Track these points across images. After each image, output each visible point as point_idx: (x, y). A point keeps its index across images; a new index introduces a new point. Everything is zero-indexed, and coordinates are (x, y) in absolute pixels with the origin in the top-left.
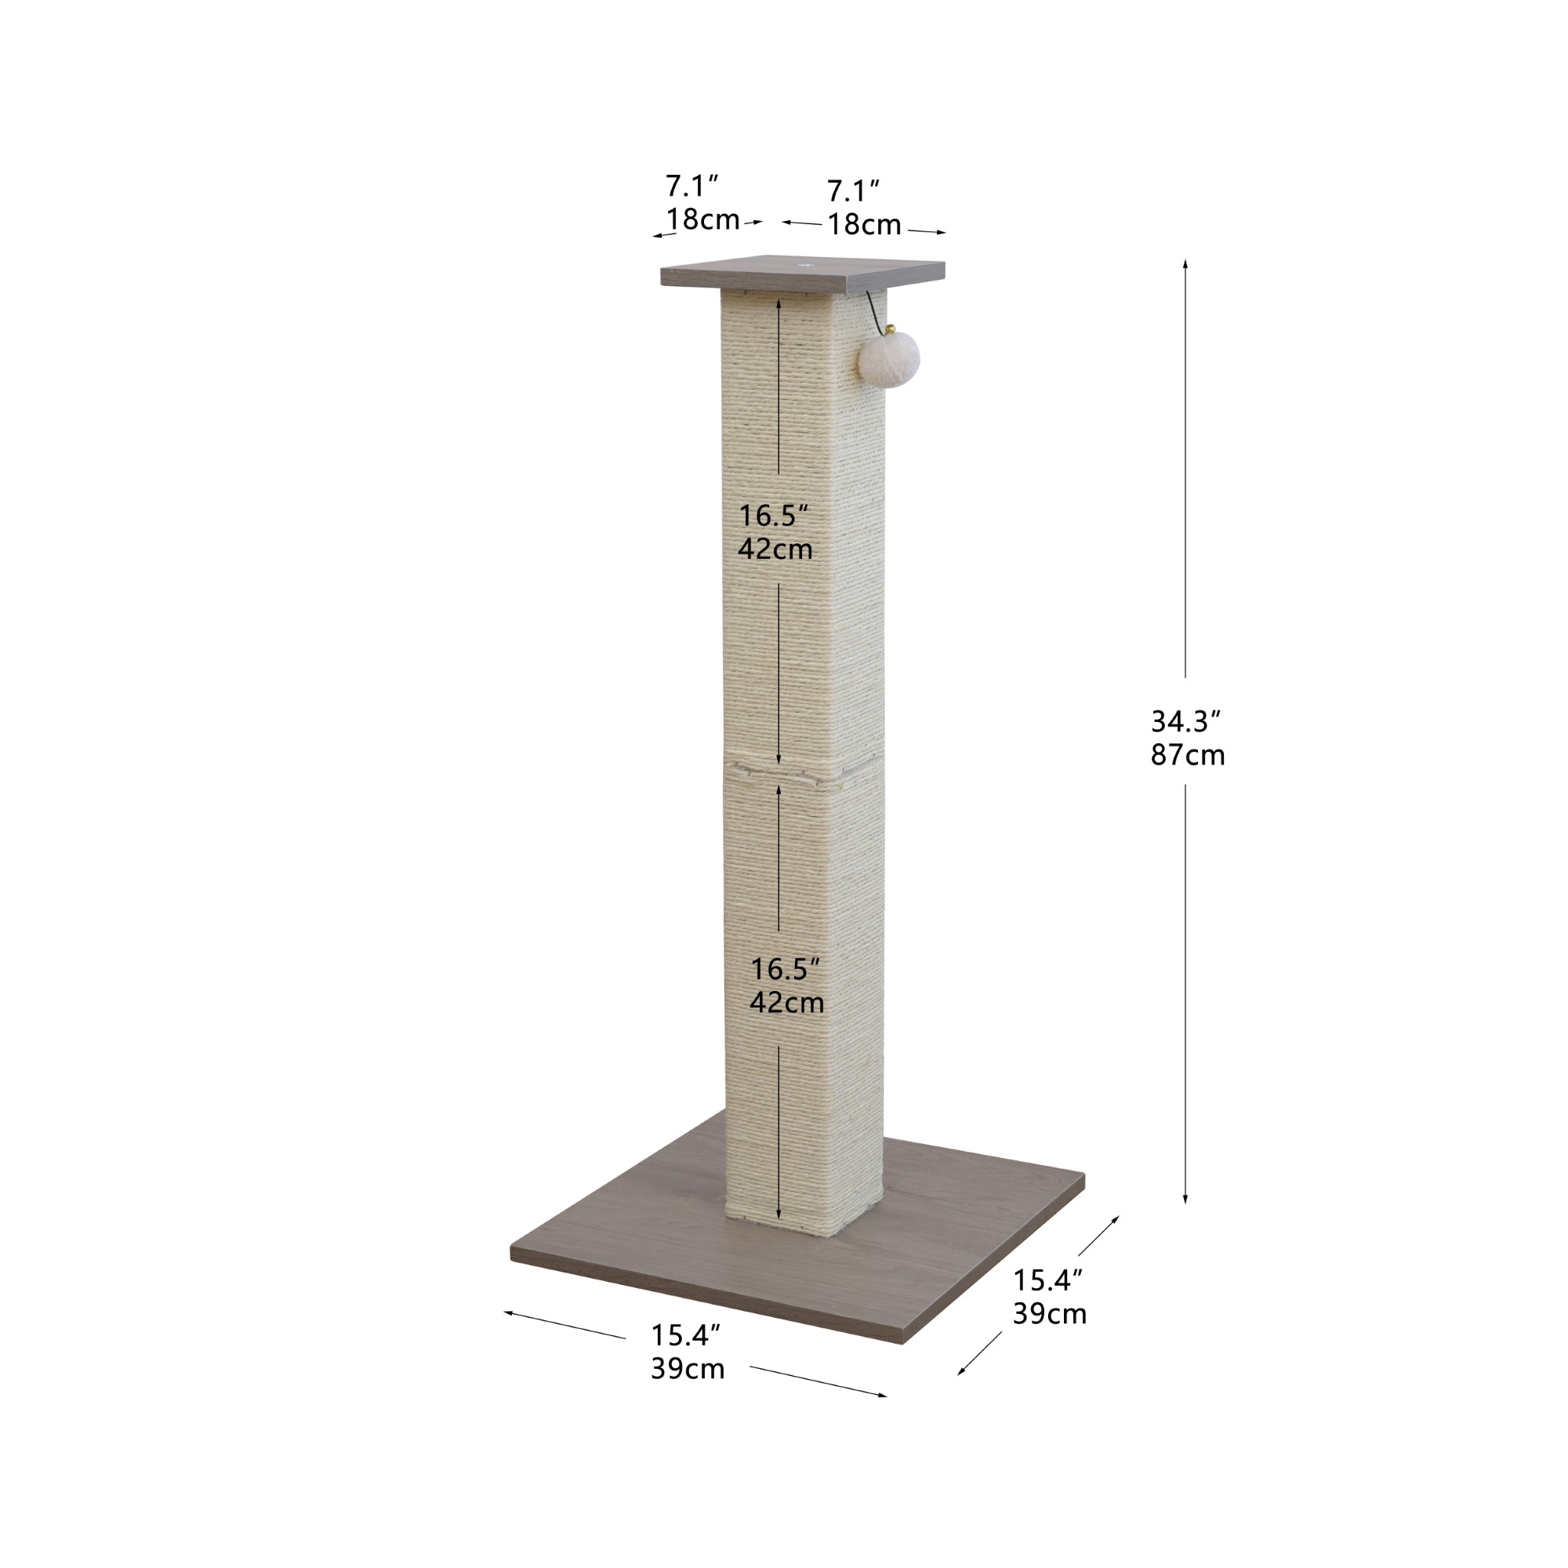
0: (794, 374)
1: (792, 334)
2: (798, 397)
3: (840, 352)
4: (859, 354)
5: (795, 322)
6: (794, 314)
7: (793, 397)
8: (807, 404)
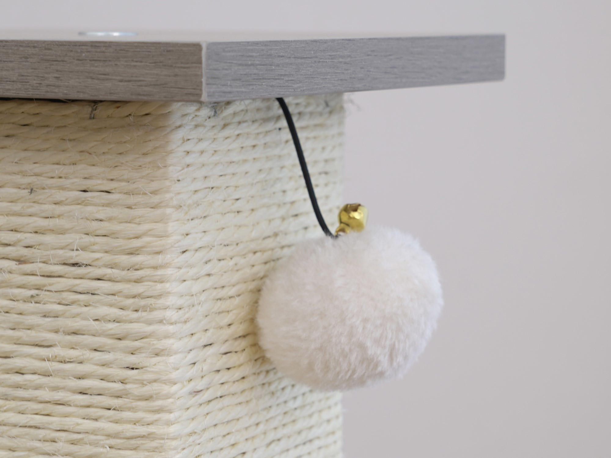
0: (57, 351)
1: (52, 231)
2: (69, 422)
3: (196, 287)
4: (259, 290)
5: (60, 196)
6: (58, 170)
7: (55, 421)
8: (95, 444)
